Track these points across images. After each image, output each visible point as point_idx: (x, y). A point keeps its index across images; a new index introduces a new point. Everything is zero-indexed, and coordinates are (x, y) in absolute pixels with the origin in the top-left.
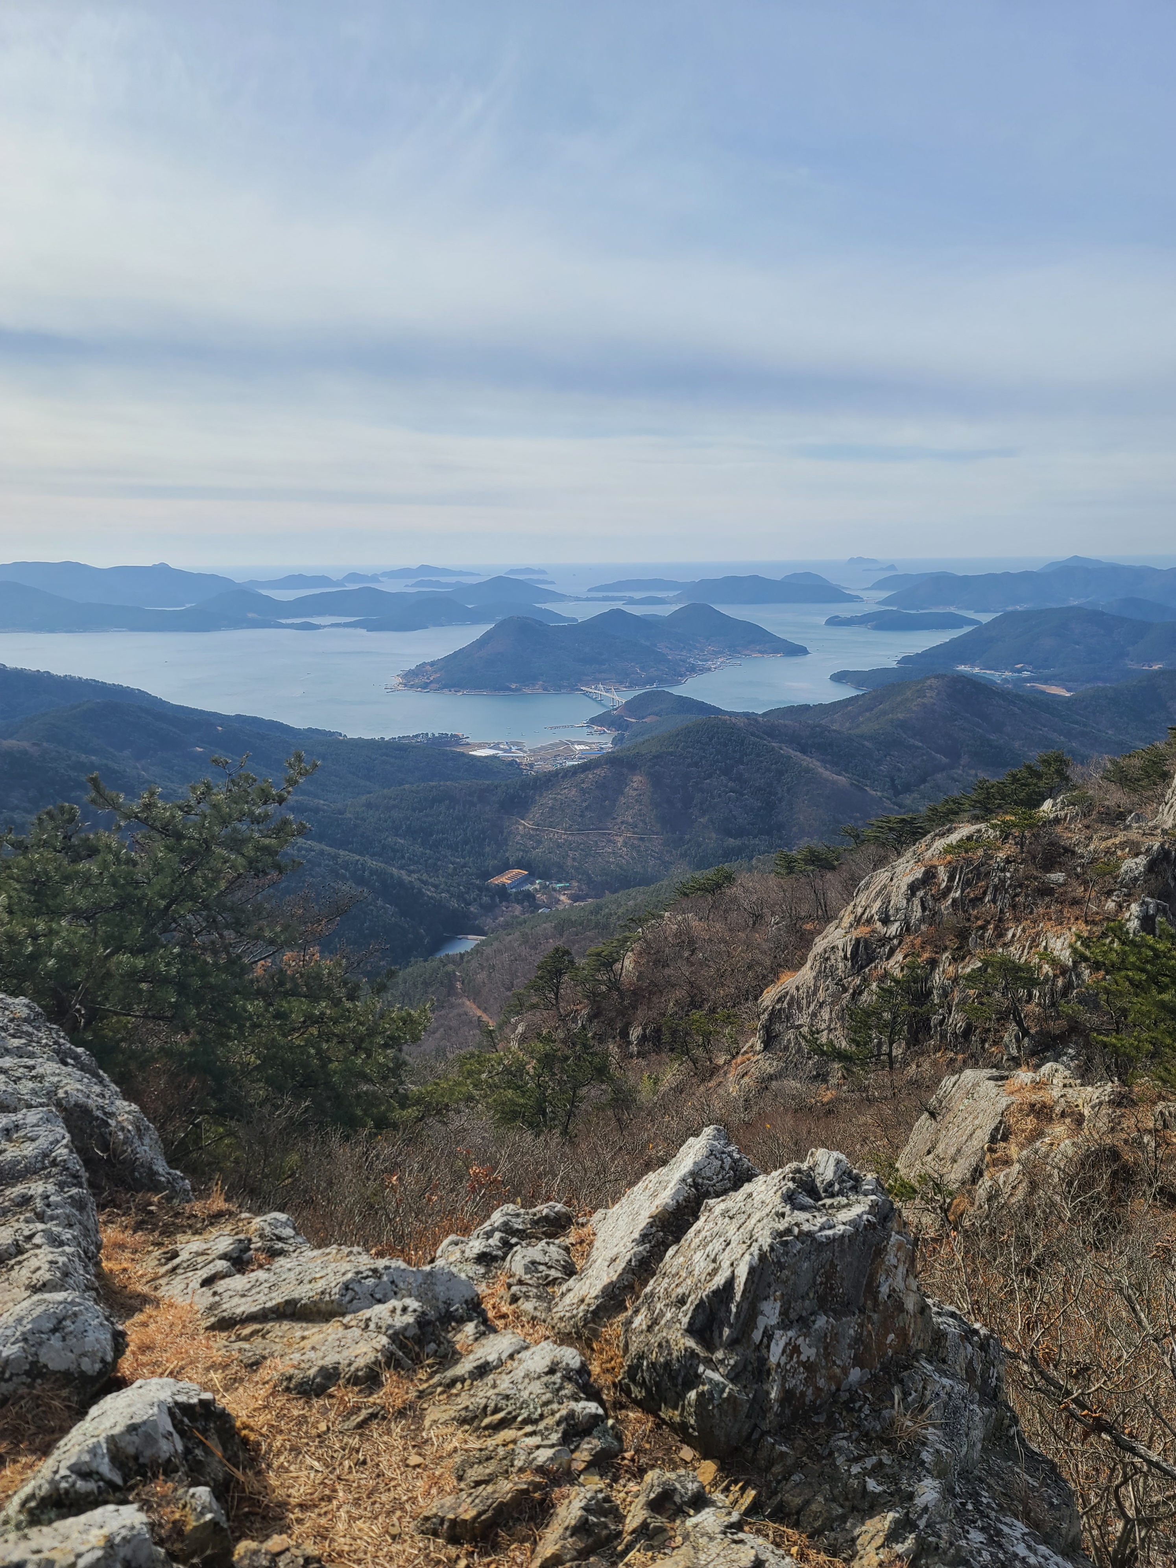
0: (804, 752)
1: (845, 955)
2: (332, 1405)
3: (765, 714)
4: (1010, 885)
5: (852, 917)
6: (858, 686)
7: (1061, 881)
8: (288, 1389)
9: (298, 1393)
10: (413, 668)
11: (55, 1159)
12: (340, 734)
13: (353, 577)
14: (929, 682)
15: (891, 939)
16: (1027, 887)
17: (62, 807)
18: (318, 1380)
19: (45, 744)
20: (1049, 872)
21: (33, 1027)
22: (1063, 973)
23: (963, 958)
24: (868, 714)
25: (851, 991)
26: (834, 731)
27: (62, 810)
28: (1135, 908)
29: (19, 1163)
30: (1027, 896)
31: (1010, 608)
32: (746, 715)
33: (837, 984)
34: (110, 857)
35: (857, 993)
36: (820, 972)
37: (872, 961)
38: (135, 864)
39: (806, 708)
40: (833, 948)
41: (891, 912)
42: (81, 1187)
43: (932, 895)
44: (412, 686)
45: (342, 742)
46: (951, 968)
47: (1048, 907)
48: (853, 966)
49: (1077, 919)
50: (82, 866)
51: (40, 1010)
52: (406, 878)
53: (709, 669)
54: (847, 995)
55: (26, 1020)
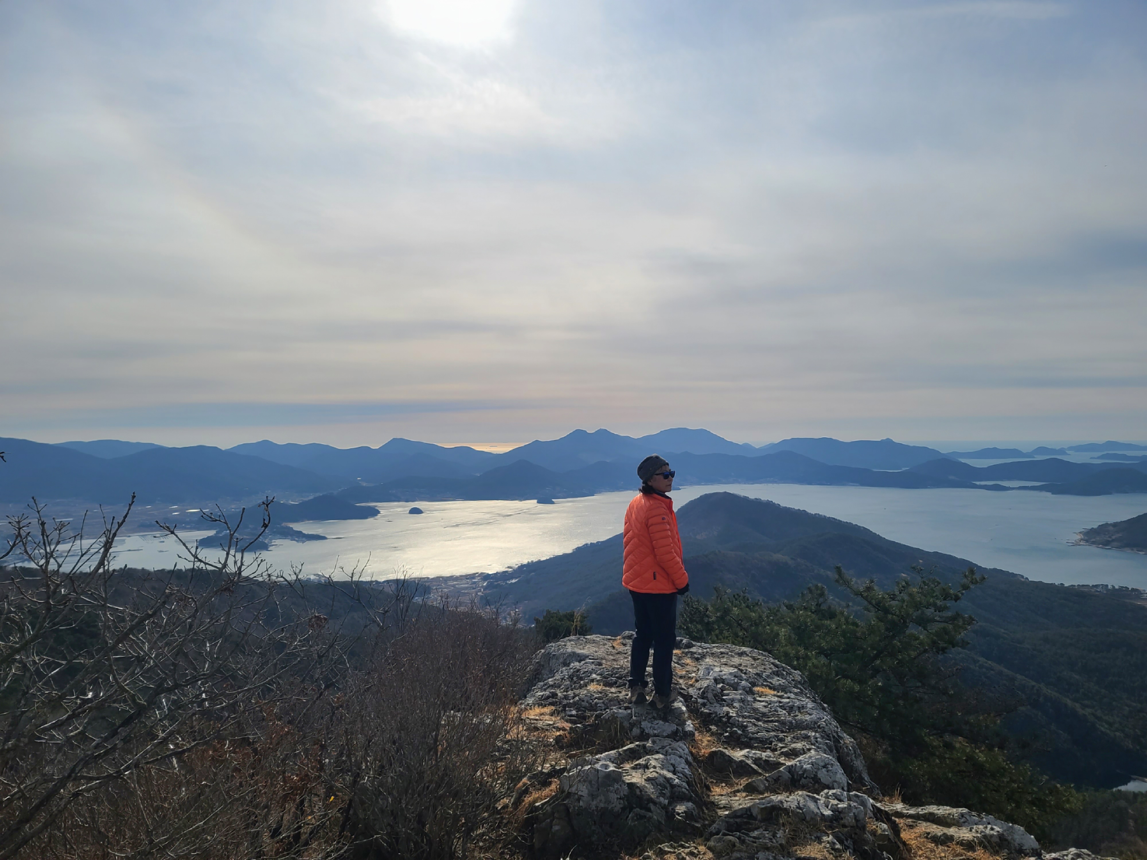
2: (948, 850)
8: (927, 837)
9: (932, 841)
10: (1095, 527)
11: (819, 725)
12: (1022, 577)
13: (1041, 450)
17: (817, 585)
18: (942, 838)
19: (799, 560)
21: (803, 687)
27: (817, 587)
29: (804, 723)
34: (843, 620)
38: (857, 625)
42: (831, 741)
44: (1093, 543)
45: (1023, 583)
50: (827, 622)
51: (807, 680)
52: (1080, 711)
55: (800, 682)
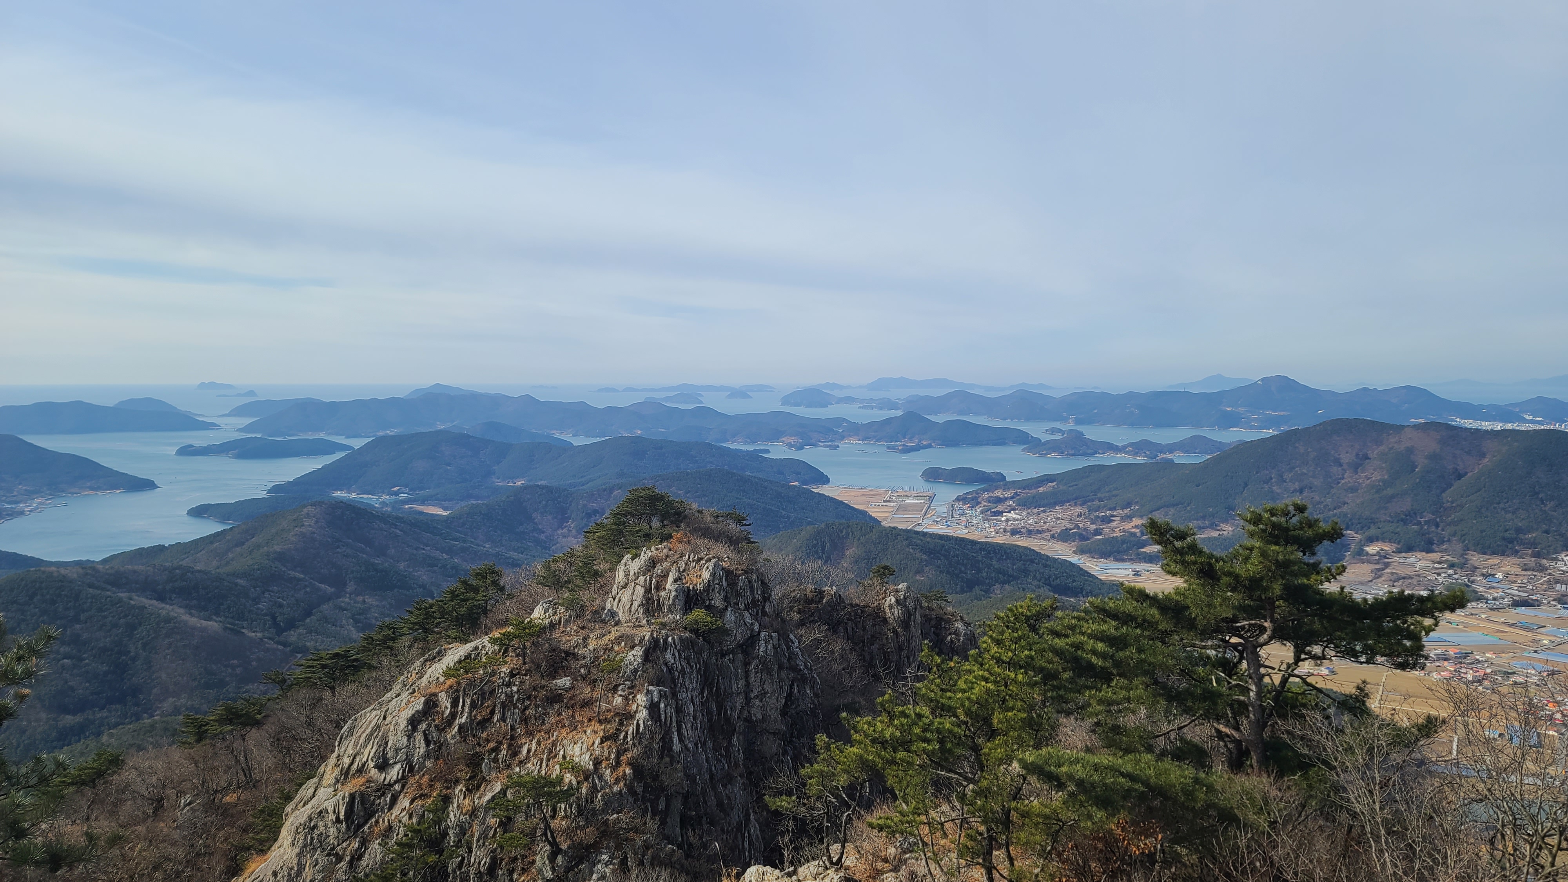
0: (161, 598)
1: (338, 818)
3: (105, 561)
4: (518, 699)
5: (337, 771)
6: (223, 519)
7: (567, 685)
14: (305, 510)
15: (390, 785)
16: (535, 698)
20: (554, 678)
22: (586, 779)
23: (478, 787)
24: (238, 549)
25: (348, 858)
26: (199, 571)
28: (641, 699)
30: (537, 707)
31: (381, 433)
32: (78, 563)
33: (329, 855)
35: (357, 857)
36: (305, 846)
37: (371, 816)
39: (161, 549)
40: (321, 812)
41: (390, 755)
43: (436, 726)
46: (467, 801)
47: (560, 714)
48: (348, 828)
49: (590, 720)
53: (22, 513)
54: (343, 865)
